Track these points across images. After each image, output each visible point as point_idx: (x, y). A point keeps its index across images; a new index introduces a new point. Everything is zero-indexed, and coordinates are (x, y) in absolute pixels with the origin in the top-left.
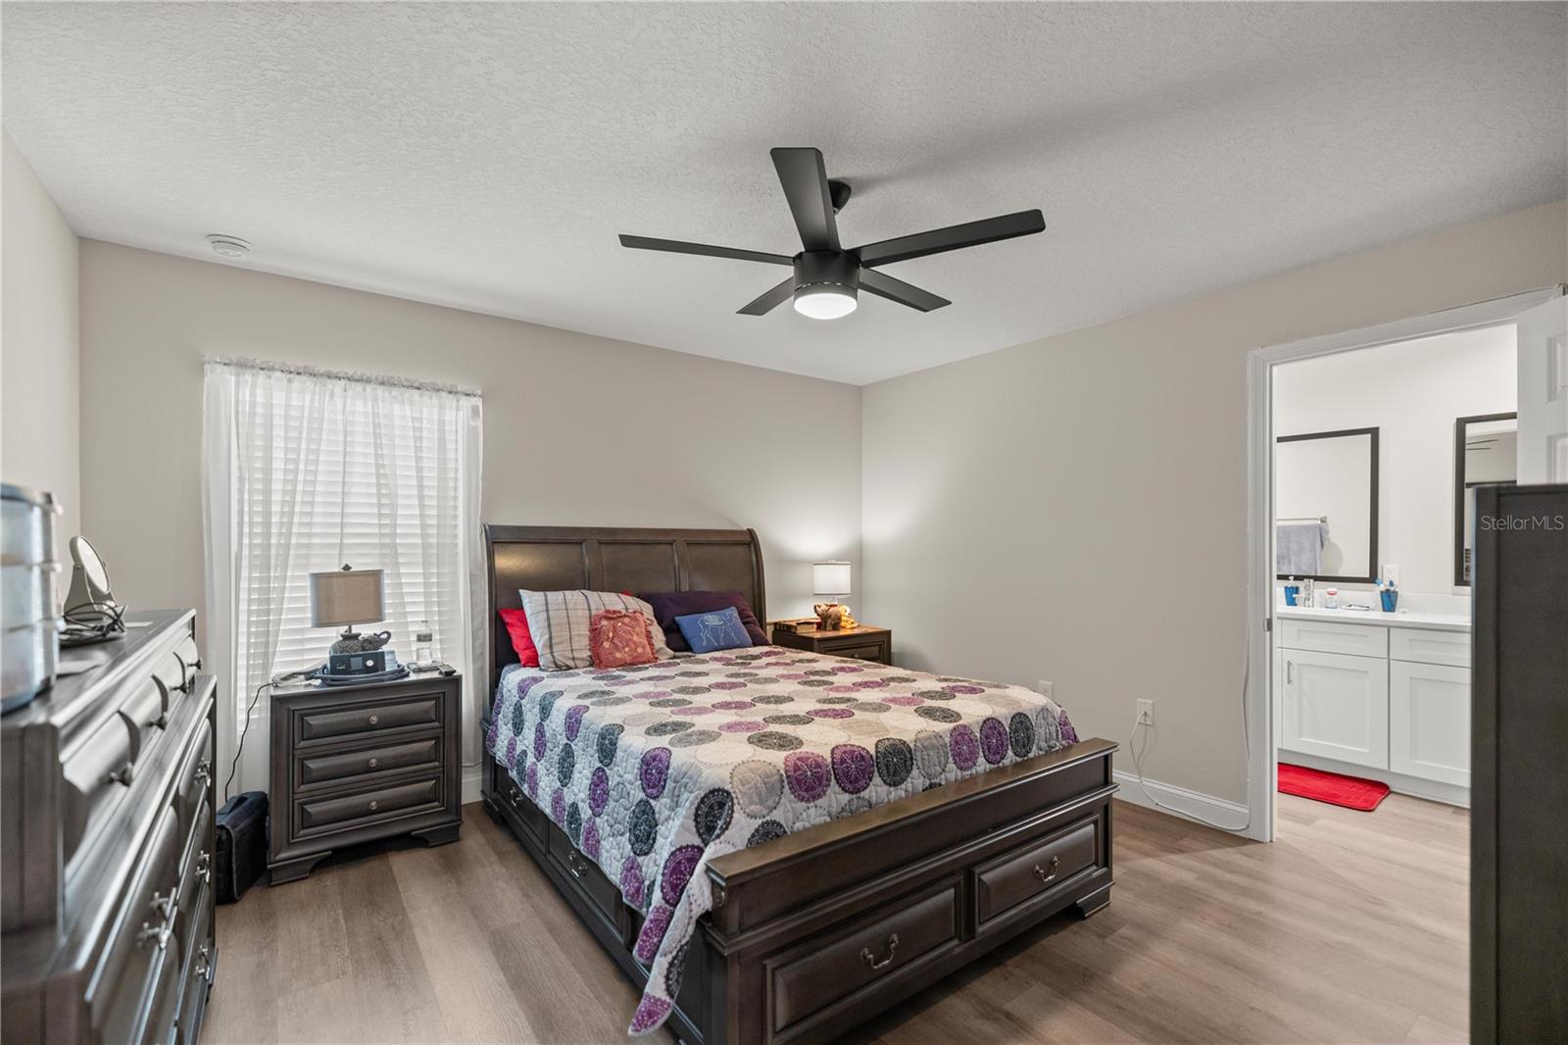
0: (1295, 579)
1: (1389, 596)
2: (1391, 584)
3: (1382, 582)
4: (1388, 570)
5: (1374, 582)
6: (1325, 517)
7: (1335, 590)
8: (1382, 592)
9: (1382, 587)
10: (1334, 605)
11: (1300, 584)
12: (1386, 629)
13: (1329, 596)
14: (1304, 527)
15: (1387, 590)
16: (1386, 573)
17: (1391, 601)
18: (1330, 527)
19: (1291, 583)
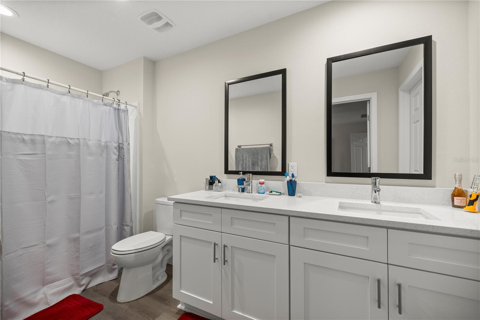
0: (243, 174)
1: (292, 185)
2: (293, 176)
3: (288, 175)
4: (292, 166)
5: (284, 175)
6: (272, 144)
7: (263, 181)
8: (288, 182)
9: (288, 178)
10: (262, 191)
11: (246, 177)
12: (287, 218)
13: (260, 185)
14: (264, 148)
15: (291, 180)
16: (290, 168)
17: (293, 189)
18: (274, 149)
19: (241, 176)
